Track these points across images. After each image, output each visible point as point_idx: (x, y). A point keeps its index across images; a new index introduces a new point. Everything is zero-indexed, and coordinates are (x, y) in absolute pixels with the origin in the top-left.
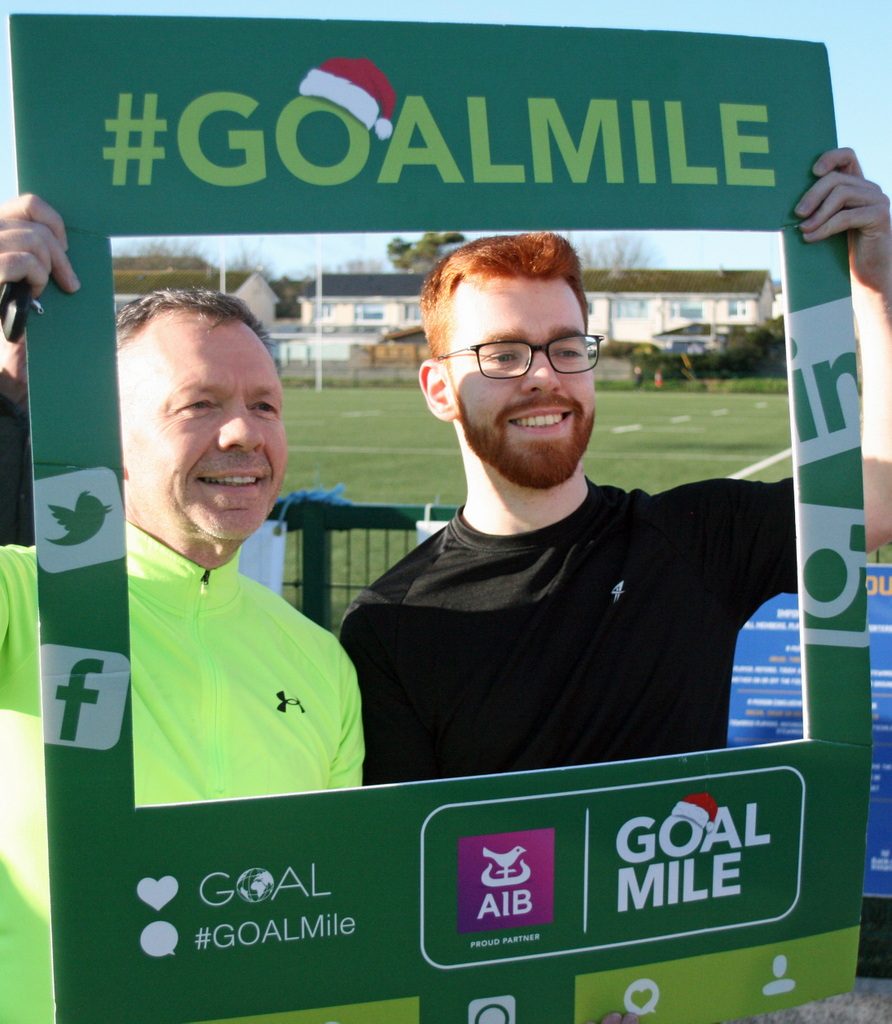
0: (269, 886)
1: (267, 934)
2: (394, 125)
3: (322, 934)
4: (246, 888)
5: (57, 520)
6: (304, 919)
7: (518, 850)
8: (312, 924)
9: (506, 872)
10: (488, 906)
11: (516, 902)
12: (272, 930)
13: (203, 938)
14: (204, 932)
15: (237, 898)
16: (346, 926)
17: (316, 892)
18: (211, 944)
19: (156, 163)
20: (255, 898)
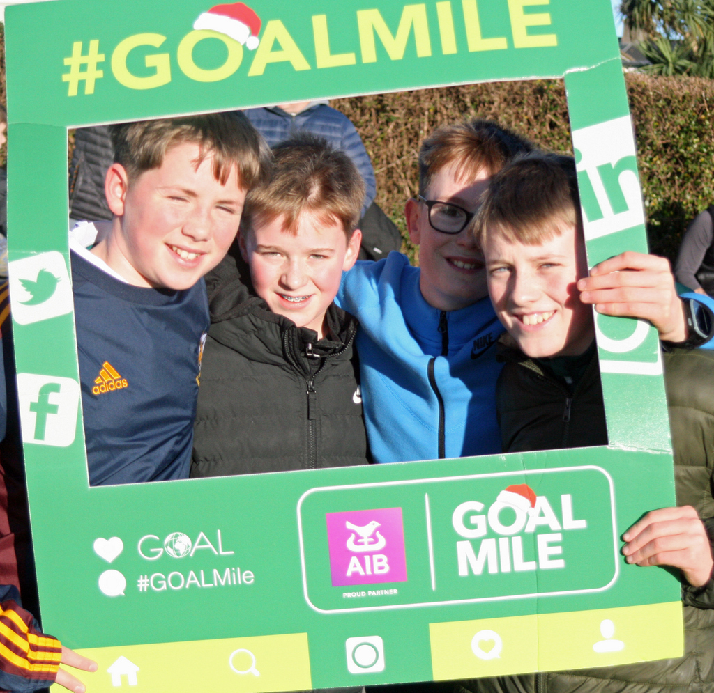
0: (188, 547)
1: (189, 581)
2: (260, 39)
3: (230, 583)
4: (171, 547)
5: (25, 288)
6: (215, 571)
7: (374, 524)
8: (222, 575)
9: (366, 540)
10: (354, 567)
11: (376, 564)
12: (192, 579)
13: (143, 583)
14: (144, 578)
15: (165, 553)
16: (248, 577)
17: (223, 551)
18: (149, 588)
19: (97, 81)
20: (178, 555)
